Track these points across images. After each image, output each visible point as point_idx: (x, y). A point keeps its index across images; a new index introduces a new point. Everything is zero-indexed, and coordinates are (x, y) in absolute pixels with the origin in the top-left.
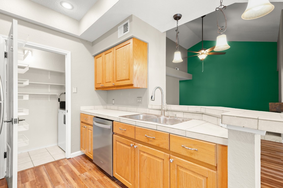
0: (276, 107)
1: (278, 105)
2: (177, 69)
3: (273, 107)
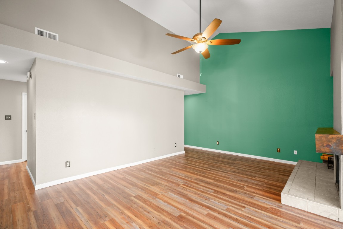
0: (330, 144)
1: (334, 141)
2: (179, 76)
3: (325, 145)
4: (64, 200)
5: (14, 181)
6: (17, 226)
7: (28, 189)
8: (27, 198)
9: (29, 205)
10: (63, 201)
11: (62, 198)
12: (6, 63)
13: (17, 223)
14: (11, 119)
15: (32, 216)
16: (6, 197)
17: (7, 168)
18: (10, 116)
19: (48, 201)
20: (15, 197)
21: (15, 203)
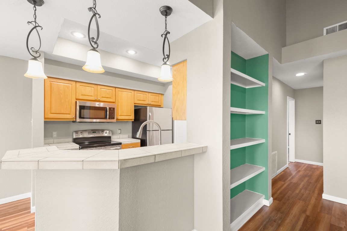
4: (345, 227)
5: (312, 182)
6: (288, 217)
7: (317, 194)
8: (310, 201)
9: (307, 207)
10: (343, 227)
11: (344, 223)
12: (305, 74)
13: (289, 215)
14: (321, 124)
15: (303, 218)
16: (297, 192)
17: (315, 169)
18: (320, 121)
19: (327, 215)
20: (303, 195)
21: (299, 199)
